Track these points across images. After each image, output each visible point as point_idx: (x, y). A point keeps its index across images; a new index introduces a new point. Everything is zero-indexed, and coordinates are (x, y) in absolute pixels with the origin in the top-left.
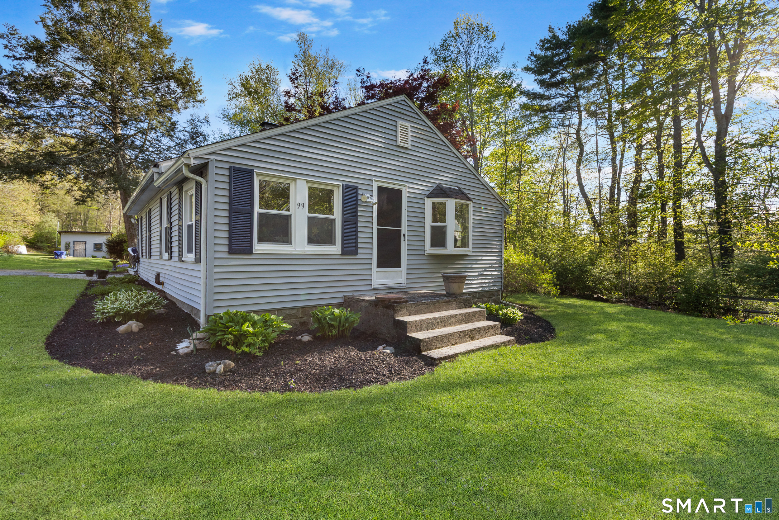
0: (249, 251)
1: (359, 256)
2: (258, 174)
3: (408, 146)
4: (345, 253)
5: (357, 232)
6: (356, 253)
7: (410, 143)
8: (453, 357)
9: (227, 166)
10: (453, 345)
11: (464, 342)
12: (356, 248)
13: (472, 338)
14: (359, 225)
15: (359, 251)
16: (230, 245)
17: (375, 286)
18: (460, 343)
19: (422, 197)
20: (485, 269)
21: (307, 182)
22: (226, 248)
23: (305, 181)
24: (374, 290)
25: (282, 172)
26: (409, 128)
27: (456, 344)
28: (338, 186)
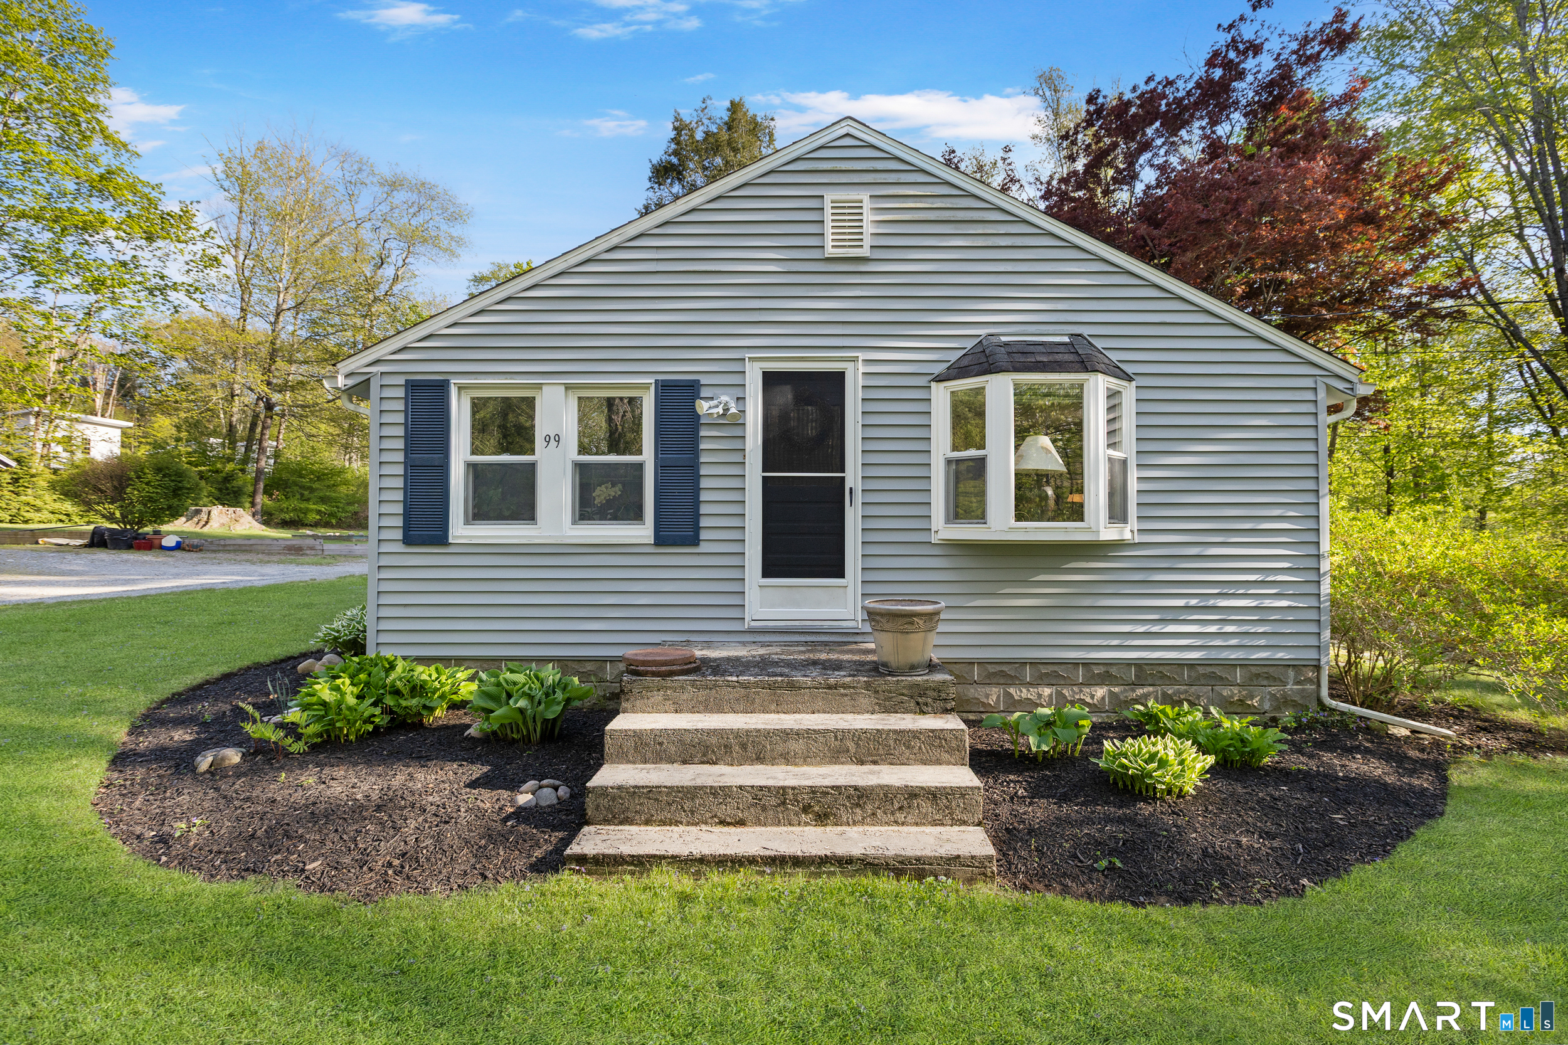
0: (441, 539)
1: (704, 547)
2: (461, 388)
3: (865, 252)
4: (661, 540)
5: (697, 490)
6: (695, 541)
7: (867, 242)
8: (641, 863)
9: (401, 380)
10: (722, 823)
11: (778, 823)
12: (697, 529)
13: (822, 818)
14: (702, 472)
15: (703, 535)
16: (407, 528)
17: (753, 624)
18: (759, 823)
19: (922, 381)
20: (1228, 589)
21: (567, 389)
22: (399, 535)
23: (563, 388)
24: (752, 631)
25: (508, 376)
26: (867, 204)
27: (741, 823)
28: (646, 387)
